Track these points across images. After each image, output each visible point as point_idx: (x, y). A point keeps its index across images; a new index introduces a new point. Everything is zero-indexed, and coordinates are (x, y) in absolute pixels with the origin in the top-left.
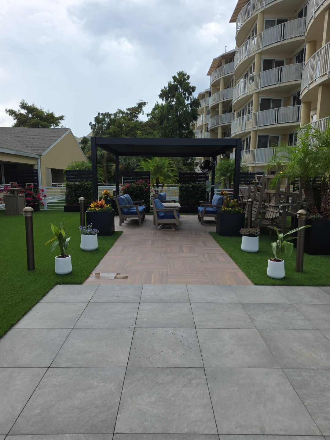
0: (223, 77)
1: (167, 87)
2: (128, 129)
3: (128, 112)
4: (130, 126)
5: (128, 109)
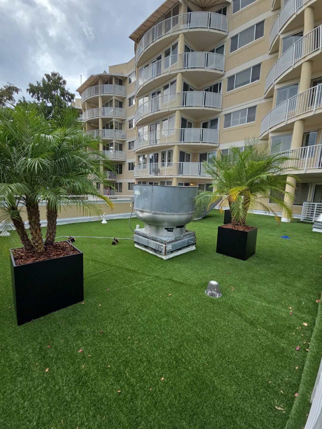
0: (102, 95)
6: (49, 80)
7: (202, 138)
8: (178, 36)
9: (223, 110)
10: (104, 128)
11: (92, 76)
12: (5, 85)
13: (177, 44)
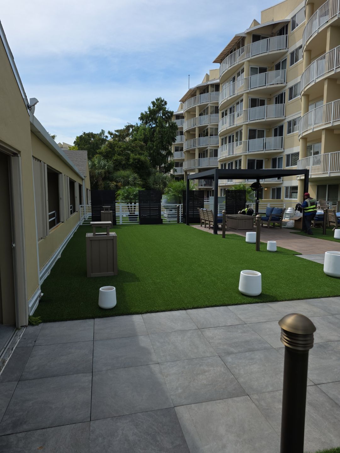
0: (199, 105)
1: (147, 112)
2: (120, 149)
3: (117, 133)
4: (122, 147)
5: (117, 131)
6: (154, 106)
7: (265, 146)
8: (243, 64)
9: (286, 117)
10: (200, 137)
11: (190, 90)
12: (125, 125)
13: (244, 69)
